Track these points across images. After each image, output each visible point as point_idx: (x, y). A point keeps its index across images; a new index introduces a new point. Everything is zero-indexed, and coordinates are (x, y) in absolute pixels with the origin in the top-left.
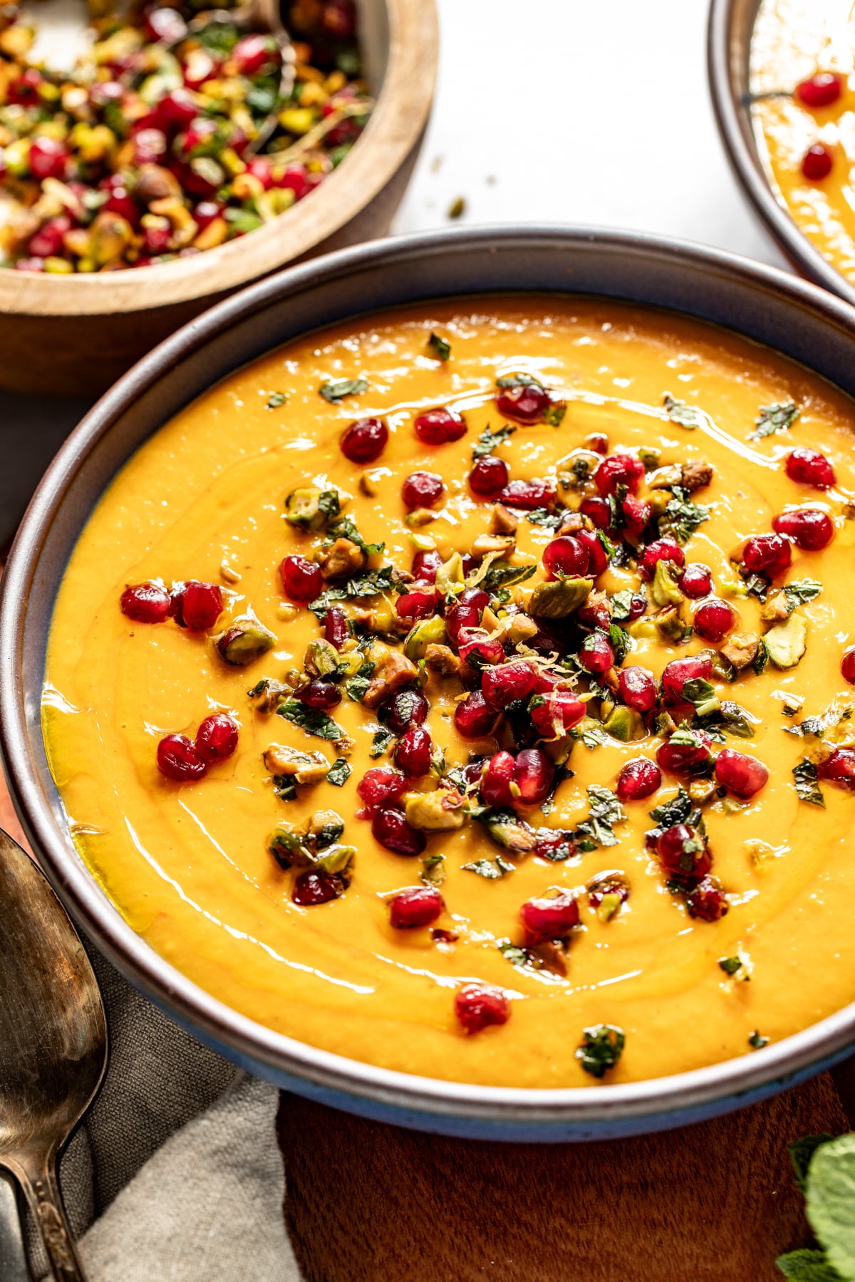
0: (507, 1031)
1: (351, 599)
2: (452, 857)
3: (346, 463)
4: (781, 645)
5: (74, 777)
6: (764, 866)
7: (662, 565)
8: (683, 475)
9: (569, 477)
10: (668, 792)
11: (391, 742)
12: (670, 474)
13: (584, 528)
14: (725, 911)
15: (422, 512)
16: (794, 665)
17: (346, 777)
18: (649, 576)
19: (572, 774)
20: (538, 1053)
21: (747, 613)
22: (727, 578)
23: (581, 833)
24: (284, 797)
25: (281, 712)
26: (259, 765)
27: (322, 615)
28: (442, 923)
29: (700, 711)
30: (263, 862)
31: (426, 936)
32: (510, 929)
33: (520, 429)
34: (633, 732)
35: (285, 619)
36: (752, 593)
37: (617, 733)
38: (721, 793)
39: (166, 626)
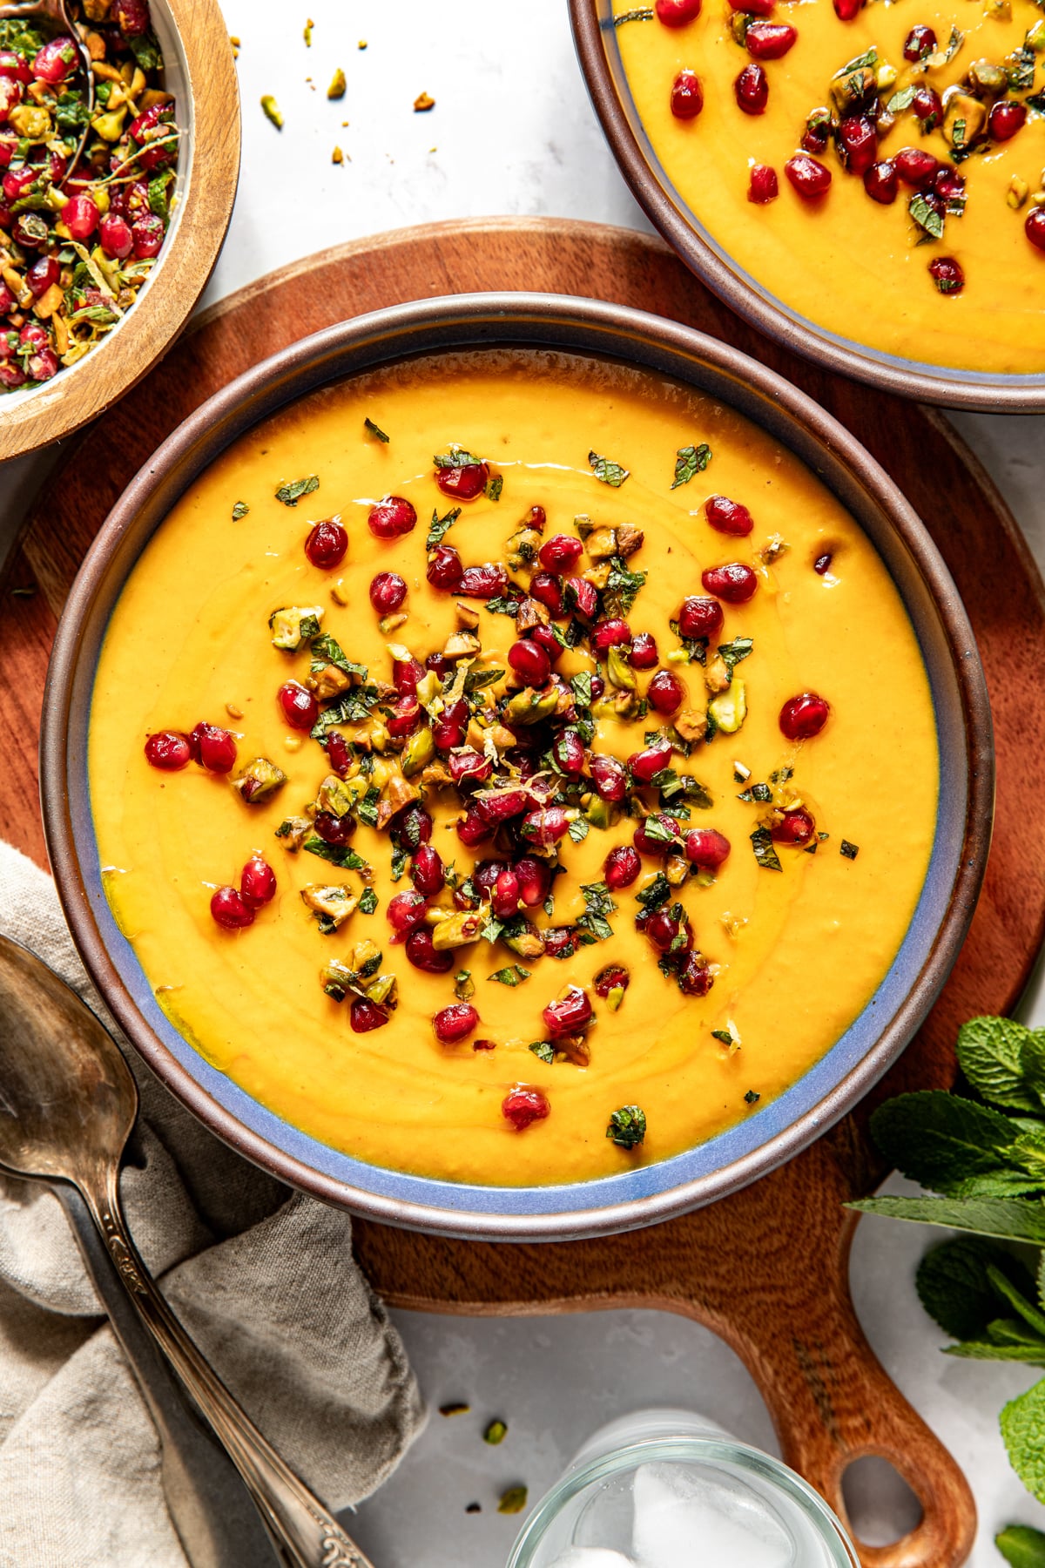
0: (550, 1124)
1: (347, 723)
2: (478, 970)
3: (316, 572)
4: (726, 712)
5: (141, 933)
6: (740, 935)
7: (613, 649)
8: (618, 545)
9: (517, 559)
10: (648, 875)
11: (407, 861)
12: (604, 543)
13: (541, 625)
14: (711, 985)
15: (393, 620)
16: (740, 727)
17: (375, 904)
18: (602, 656)
19: (565, 871)
20: (577, 1138)
21: (692, 678)
22: (671, 649)
23: (579, 927)
24: (327, 933)
25: (306, 848)
26: (300, 903)
27: (324, 742)
28: (481, 1033)
29: (667, 794)
30: (320, 1000)
31: (468, 1047)
32: (536, 1030)
33: (466, 509)
34: (610, 820)
35: (293, 752)
36: (693, 659)
37: (598, 823)
38: (693, 871)
39: (190, 773)
